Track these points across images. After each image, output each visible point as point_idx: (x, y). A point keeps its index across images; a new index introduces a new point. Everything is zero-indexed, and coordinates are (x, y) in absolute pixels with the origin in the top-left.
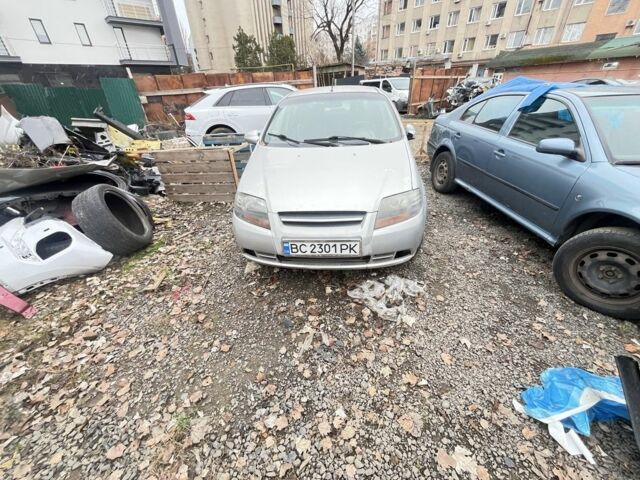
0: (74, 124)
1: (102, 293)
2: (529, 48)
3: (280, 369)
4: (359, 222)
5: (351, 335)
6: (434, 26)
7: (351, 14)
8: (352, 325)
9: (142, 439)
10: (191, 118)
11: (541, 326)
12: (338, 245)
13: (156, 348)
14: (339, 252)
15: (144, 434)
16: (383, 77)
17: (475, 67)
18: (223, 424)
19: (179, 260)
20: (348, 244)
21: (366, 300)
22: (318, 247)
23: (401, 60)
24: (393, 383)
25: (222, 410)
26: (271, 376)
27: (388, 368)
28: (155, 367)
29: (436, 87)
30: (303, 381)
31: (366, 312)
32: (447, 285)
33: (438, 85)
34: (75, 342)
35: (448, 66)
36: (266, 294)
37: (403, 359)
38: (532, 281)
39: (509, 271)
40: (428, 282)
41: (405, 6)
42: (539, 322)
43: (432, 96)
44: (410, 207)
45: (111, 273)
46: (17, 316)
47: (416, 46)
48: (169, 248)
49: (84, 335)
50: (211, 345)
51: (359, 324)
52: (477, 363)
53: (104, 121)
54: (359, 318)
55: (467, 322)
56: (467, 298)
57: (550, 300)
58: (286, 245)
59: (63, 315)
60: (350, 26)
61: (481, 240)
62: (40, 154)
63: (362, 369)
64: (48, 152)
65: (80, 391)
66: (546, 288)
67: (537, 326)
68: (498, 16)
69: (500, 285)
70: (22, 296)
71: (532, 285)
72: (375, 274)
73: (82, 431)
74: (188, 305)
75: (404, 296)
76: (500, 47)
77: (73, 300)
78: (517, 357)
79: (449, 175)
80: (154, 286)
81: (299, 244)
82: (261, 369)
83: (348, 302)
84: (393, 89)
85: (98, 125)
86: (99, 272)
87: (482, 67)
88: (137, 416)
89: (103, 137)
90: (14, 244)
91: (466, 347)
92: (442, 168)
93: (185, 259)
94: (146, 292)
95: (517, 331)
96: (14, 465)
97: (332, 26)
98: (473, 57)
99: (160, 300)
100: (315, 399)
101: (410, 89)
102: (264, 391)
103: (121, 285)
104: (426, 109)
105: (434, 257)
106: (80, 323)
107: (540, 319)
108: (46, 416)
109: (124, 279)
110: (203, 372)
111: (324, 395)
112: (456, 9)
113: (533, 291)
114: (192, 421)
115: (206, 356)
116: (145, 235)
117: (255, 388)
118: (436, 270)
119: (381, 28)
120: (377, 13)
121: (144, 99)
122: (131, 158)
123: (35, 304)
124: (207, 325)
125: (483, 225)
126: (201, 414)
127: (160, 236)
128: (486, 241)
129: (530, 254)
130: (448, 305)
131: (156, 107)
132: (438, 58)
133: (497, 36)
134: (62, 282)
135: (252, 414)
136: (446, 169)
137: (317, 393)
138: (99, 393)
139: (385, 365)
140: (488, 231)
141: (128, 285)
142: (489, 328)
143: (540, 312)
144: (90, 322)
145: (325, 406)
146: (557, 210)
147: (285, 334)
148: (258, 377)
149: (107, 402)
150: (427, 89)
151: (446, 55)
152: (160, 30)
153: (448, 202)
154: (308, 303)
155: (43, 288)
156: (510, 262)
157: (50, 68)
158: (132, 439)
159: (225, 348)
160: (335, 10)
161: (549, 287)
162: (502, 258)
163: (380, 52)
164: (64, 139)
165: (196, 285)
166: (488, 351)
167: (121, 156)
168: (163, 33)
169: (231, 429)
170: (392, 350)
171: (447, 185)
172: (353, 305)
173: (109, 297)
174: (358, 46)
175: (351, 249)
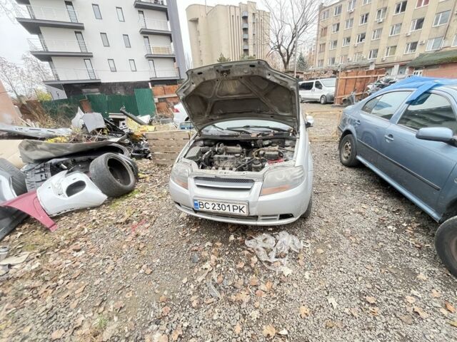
0: (110, 117)
1: (94, 221)
2: (448, 49)
3: (178, 296)
4: (248, 189)
5: (237, 277)
6: (361, 41)
7: (295, 39)
8: (240, 269)
9: (75, 329)
10: (177, 111)
11: (414, 299)
12: (231, 206)
13: (108, 263)
14: (232, 211)
15: (78, 326)
16: (317, 79)
17: (397, 67)
18: (126, 331)
19: (143, 204)
20: (238, 206)
21: (258, 250)
22: (217, 206)
23: (334, 66)
24: (258, 326)
25: (129, 319)
26: (170, 300)
27: (257, 312)
28: (103, 277)
29: (358, 84)
30: (190, 309)
31: (254, 259)
32: (330, 246)
33: (361, 82)
34: (68, 251)
35: (372, 68)
36: (188, 235)
37: (272, 306)
38: (416, 252)
39: (393, 241)
40: (313, 241)
41: (338, 30)
42: (413, 295)
43: (355, 90)
44: (292, 180)
45: (104, 208)
46: (47, 230)
47: (347, 55)
48: (142, 194)
49: (74, 247)
50: (140, 267)
51: (246, 269)
52: (339, 324)
53: (125, 114)
54: (247, 264)
55: (339, 283)
56: (346, 260)
57: (431, 274)
58: (196, 202)
59: (69, 232)
60: (294, 46)
61: (372, 209)
62: (88, 134)
63: (236, 308)
64: (94, 133)
65: (57, 285)
66: (429, 262)
67: (410, 299)
68: (417, 28)
69: (381, 252)
70: (53, 218)
71: (415, 257)
72: (271, 229)
73: (47, 313)
74: (137, 236)
75: (290, 251)
76: (419, 51)
77: (78, 224)
78: (381, 327)
79: (352, 153)
80: (123, 220)
81: (204, 203)
82: (166, 293)
83: (244, 249)
84: (323, 87)
85: (122, 117)
86: (97, 207)
87: (403, 66)
88: (79, 311)
89: (124, 124)
90: (56, 186)
91: (332, 307)
92: (347, 146)
93: (148, 203)
94: (117, 223)
95: (387, 300)
96: (6, 328)
97: (281, 47)
98: (395, 60)
99: (123, 230)
100: (194, 326)
101: (336, 86)
102: (161, 311)
103: (106, 216)
104: (349, 100)
105: (325, 220)
106: (76, 239)
107: (415, 293)
108: (34, 298)
109: (109, 213)
110: (129, 287)
111: (201, 324)
112: (379, 28)
113: (414, 263)
114: (108, 323)
115: (135, 275)
116: (129, 185)
117: (156, 307)
118: (323, 231)
119: (318, 46)
120: (315, 36)
121: (156, 100)
122: (137, 136)
123: (59, 223)
124: (143, 252)
125: (379, 195)
126: (116, 319)
127: (140, 186)
128: (377, 210)
129: (419, 226)
130: (326, 264)
131: (163, 104)
132: (364, 63)
133: (417, 43)
134: (77, 211)
135: (147, 327)
136: (350, 147)
137: (197, 321)
138: (67, 289)
139: (256, 308)
140: (382, 201)
141: (110, 218)
142: (360, 293)
143: (417, 284)
144: (81, 239)
145: (199, 334)
146: (438, 190)
147: (190, 268)
148: (161, 298)
149: (68, 296)
150: (350, 86)
151: (370, 60)
152: (174, 59)
153: (351, 174)
154: (214, 246)
155: (66, 214)
156: (396, 231)
157: (114, 84)
158: (70, 327)
159: (149, 271)
160: (284, 38)
161: (433, 262)
162: (390, 227)
163: (317, 62)
164: (103, 125)
165: (147, 222)
166: (352, 315)
167: (130, 135)
168: (175, 61)
169: (130, 336)
170: (265, 295)
171: (351, 160)
172: (246, 252)
173: (96, 224)
174: (301, 59)
175: (240, 210)
